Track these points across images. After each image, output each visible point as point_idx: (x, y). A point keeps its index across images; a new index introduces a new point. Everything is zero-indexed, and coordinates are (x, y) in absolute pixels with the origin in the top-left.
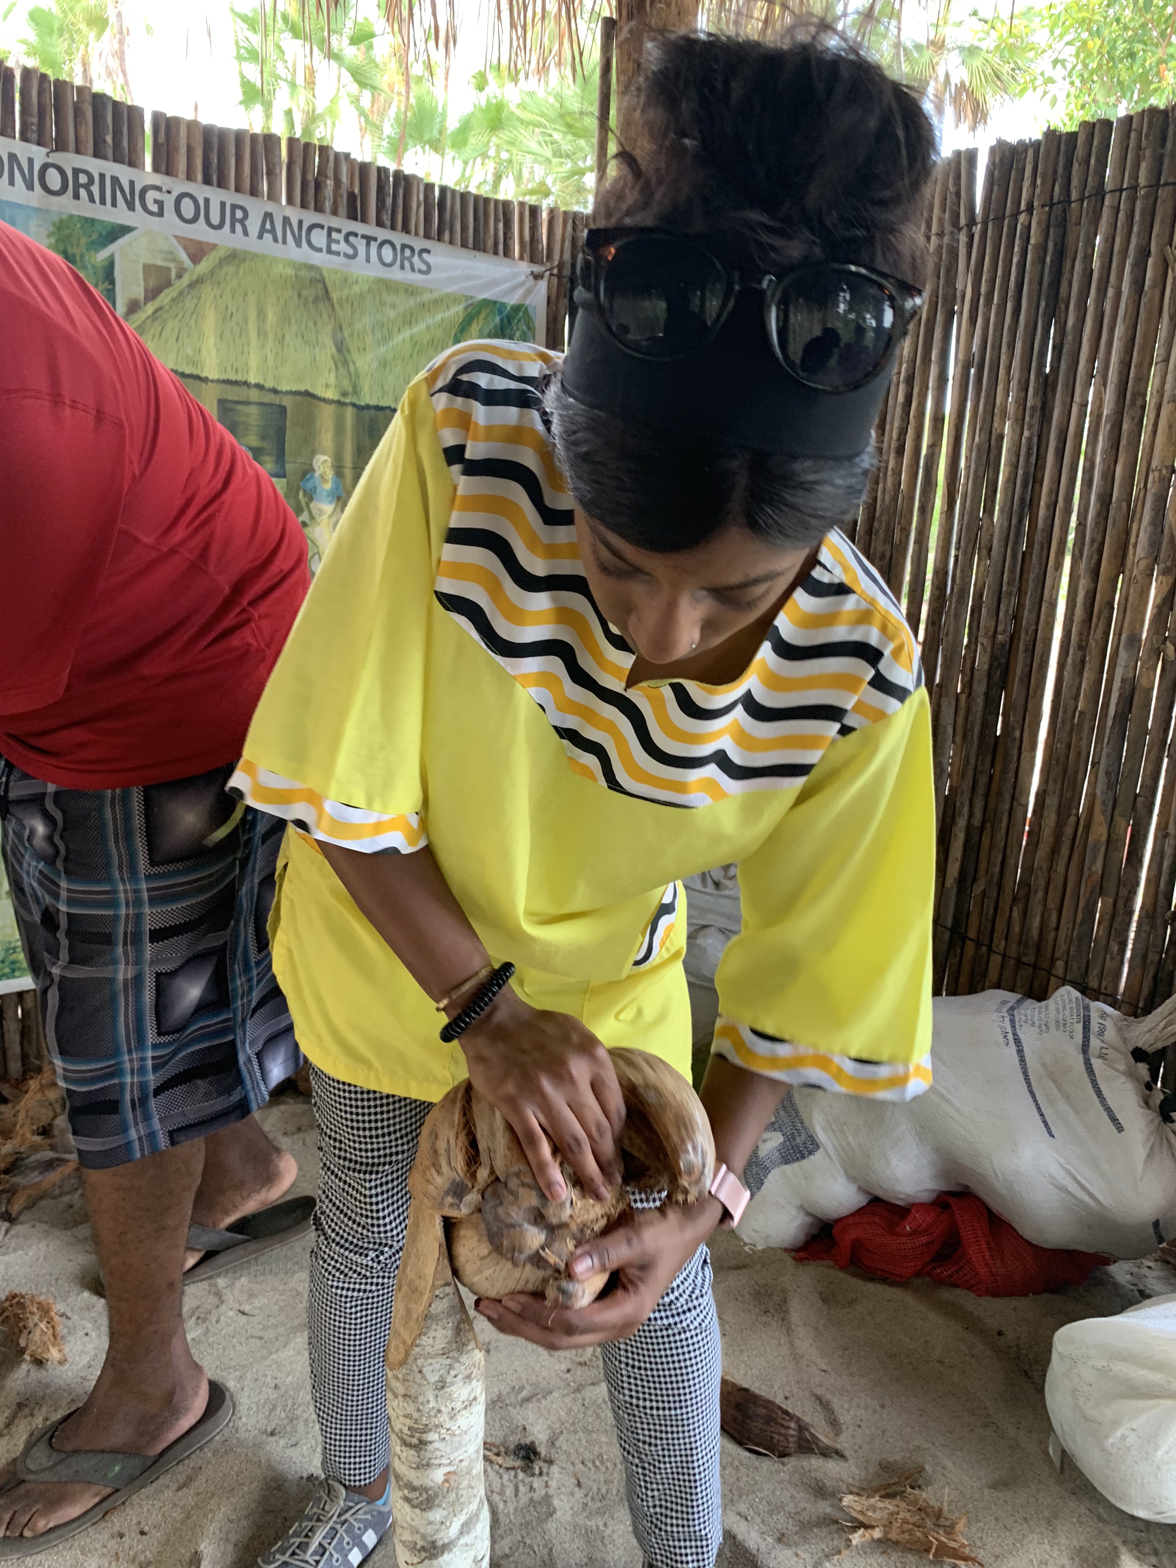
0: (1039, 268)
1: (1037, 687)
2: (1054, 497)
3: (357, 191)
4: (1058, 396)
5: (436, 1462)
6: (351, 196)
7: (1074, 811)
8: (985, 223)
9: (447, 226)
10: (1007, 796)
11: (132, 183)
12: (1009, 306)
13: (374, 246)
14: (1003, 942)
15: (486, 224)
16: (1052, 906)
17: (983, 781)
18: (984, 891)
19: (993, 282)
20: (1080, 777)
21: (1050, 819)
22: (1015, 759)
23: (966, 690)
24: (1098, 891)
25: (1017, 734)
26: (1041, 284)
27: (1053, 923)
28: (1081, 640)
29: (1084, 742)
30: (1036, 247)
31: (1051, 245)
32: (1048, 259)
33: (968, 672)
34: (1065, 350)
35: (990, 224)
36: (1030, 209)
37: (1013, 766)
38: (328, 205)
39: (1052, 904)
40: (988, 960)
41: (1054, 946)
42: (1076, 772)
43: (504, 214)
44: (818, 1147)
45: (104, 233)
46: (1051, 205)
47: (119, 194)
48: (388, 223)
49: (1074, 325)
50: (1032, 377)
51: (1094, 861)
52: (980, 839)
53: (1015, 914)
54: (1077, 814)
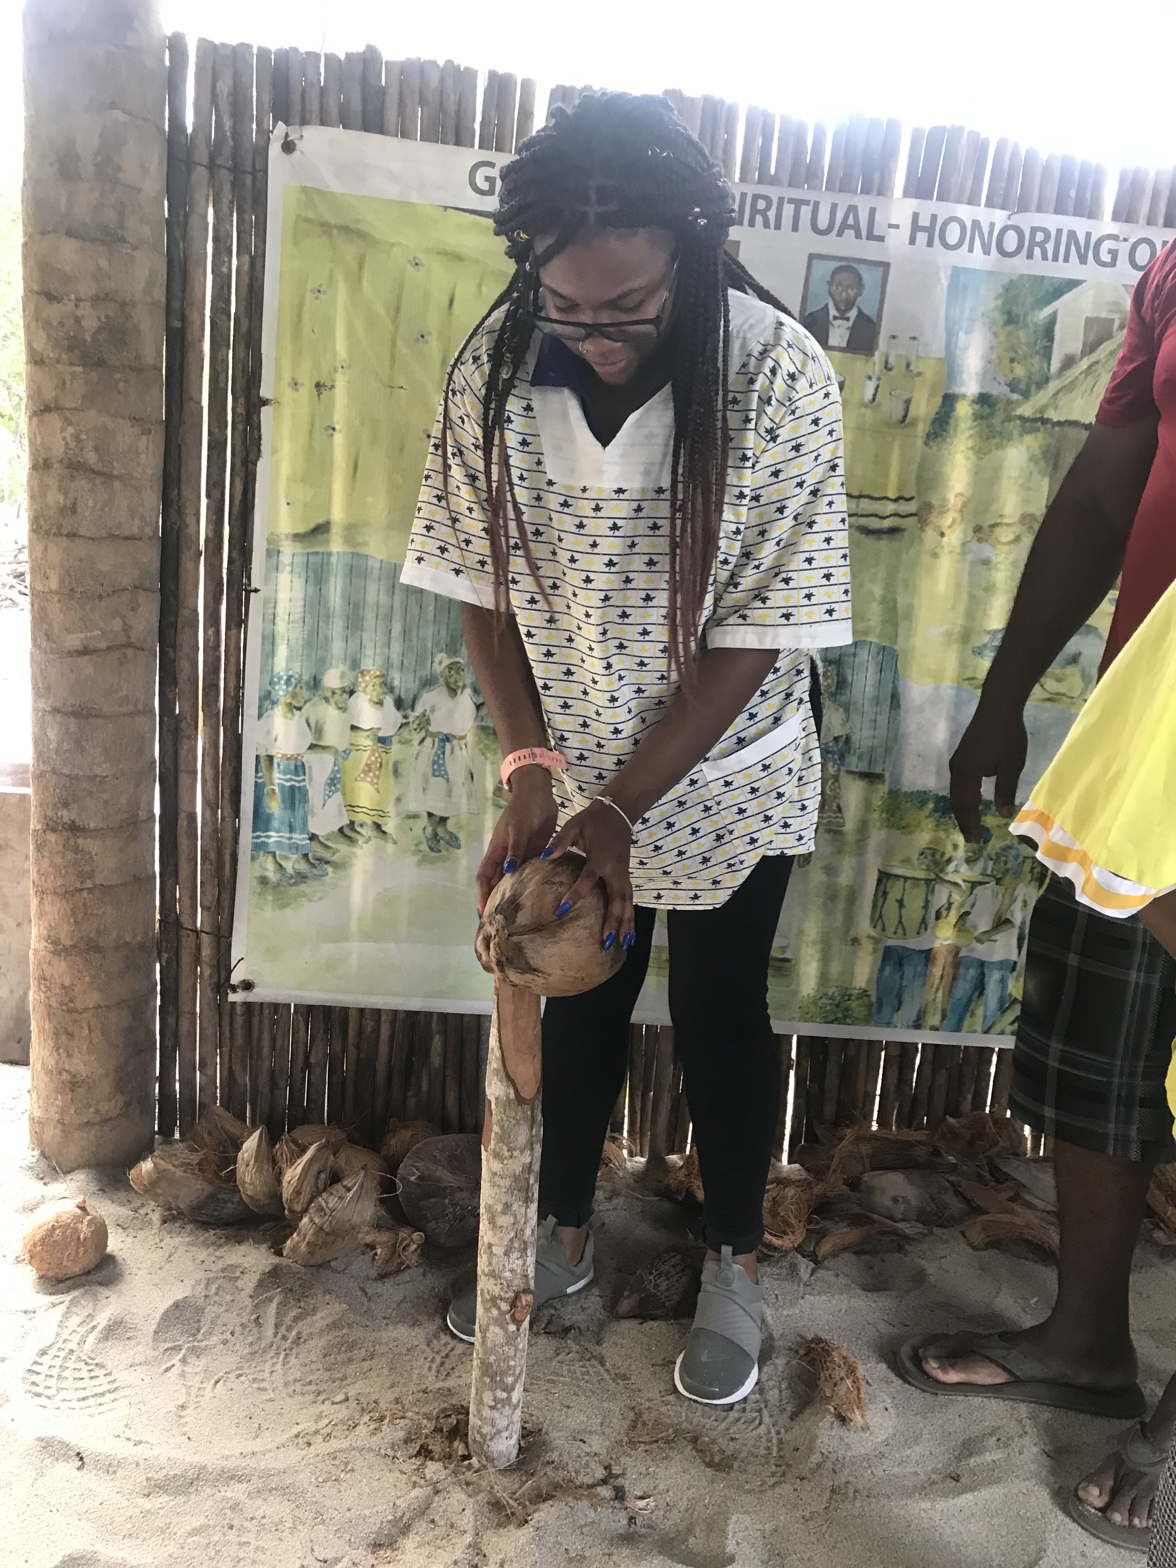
11: (1088, 235)
45: (1051, 291)
47: (1073, 248)
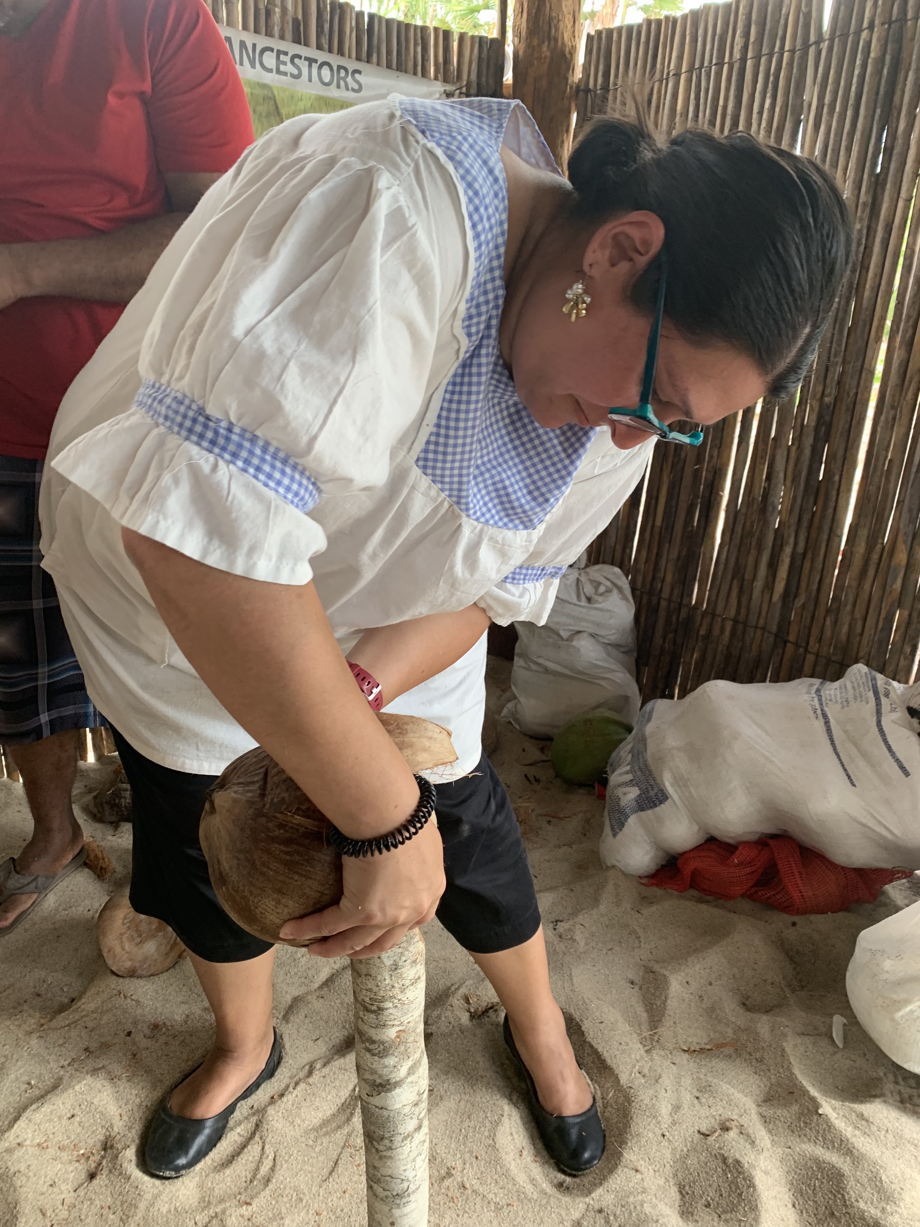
0: (877, 78)
1: (855, 441)
2: (877, 282)
3: (300, 17)
4: (887, 193)
5: (390, 1023)
6: (296, 21)
7: (880, 541)
8: (832, 40)
9: (375, 50)
10: (826, 528)
12: (849, 113)
13: (315, 67)
14: (817, 645)
15: (407, 48)
16: (858, 616)
17: (806, 517)
18: (804, 604)
19: (835, 92)
20: (887, 513)
21: (861, 548)
22: (834, 499)
23: (796, 443)
24: (896, 604)
25: (837, 478)
26: (877, 93)
27: (859, 630)
28: (894, 401)
29: (892, 485)
30: (875, 60)
31: (888, 58)
32: (885, 71)
33: (799, 428)
34: (895, 152)
35: (837, 40)
36: (871, 27)
37: (832, 504)
38: (276, 30)
39: (858, 615)
40: (804, 658)
41: (858, 648)
42: (884, 510)
43: (422, 38)
44: (667, 798)
46: (890, 23)
48: (326, 46)
49: (904, 130)
50: (866, 176)
51: (895, 579)
52: (802, 564)
53: (828, 622)
54: (883, 543)
